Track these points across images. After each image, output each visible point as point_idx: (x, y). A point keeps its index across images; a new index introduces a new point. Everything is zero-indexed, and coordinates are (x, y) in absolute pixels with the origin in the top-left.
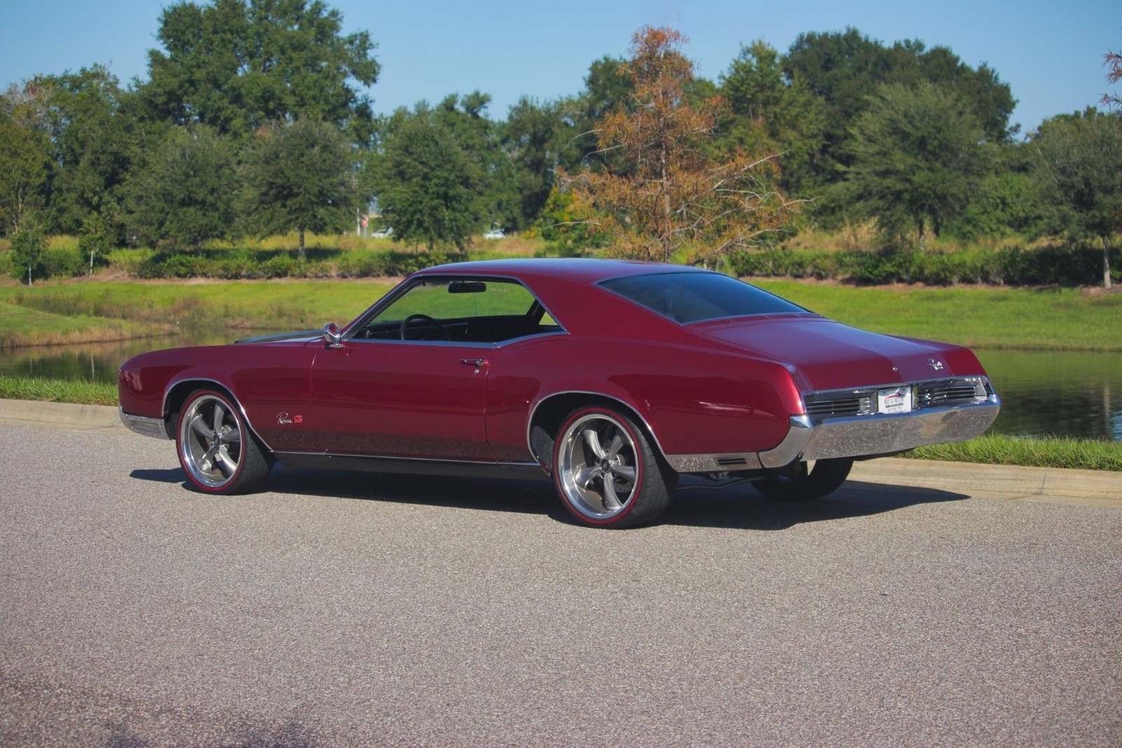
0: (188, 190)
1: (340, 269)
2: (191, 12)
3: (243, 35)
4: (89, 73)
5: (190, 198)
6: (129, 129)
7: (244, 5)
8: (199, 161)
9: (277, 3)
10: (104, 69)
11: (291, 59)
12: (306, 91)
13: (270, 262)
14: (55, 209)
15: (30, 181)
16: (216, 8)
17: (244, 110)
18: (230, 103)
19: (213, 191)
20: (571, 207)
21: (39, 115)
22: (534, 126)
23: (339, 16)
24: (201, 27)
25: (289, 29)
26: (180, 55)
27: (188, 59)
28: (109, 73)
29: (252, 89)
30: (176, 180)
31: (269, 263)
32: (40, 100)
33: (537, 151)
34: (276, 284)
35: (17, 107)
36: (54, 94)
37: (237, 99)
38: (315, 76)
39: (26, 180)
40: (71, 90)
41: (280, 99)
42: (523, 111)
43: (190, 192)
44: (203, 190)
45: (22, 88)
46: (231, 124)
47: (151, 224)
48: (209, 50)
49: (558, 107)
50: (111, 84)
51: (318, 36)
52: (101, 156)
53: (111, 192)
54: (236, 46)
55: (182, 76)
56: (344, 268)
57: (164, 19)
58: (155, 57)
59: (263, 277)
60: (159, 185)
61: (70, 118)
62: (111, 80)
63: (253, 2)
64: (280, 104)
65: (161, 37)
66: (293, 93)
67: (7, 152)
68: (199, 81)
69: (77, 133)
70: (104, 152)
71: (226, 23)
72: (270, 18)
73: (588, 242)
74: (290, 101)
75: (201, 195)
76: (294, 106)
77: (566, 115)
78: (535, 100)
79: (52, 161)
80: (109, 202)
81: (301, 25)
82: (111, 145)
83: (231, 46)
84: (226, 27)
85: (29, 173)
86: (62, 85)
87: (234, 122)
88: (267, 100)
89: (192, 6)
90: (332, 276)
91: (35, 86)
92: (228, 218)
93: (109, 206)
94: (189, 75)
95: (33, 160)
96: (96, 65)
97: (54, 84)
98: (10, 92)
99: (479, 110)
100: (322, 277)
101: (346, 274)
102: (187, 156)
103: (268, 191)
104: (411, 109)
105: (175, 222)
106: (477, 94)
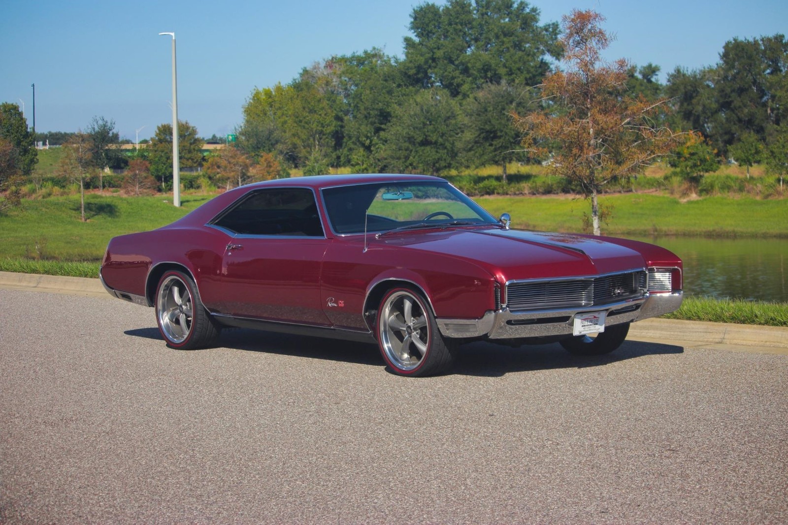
0: (425, 134)
1: (530, 188)
2: (432, 10)
3: (469, 26)
4: (369, 54)
5: (426, 140)
6: (390, 92)
7: (470, 5)
8: (433, 114)
9: (494, 3)
10: (380, 51)
11: (503, 43)
12: (513, 64)
13: (483, 184)
14: (346, 149)
15: (324, 130)
16: (450, 7)
17: (470, 78)
18: (461, 73)
19: (443, 135)
20: (689, 144)
21: (335, 83)
22: (685, 87)
23: (538, 12)
24: (440, 21)
25: (502, 21)
26: (426, 40)
27: (431, 43)
28: (383, 54)
29: (476, 63)
30: (417, 128)
31: (481, 185)
32: (335, 73)
33: (688, 105)
34: (486, 199)
35: (319, 79)
36: (345, 69)
37: (466, 71)
38: (520, 53)
39: (320, 129)
40: (358, 65)
41: (495, 70)
42: (678, 77)
43: (426, 136)
44: (435, 134)
45: (322, 65)
46: (461, 88)
47: (399, 158)
48: (446, 37)
49: (702, 74)
50: (385, 61)
51: (523, 26)
52: (371, 112)
53: (378, 137)
54: (465, 33)
55: (427, 55)
56: (533, 188)
57: (414, 15)
58: (407, 40)
59: (477, 195)
60: (405, 131)
61: (356, 85)
62: (385, 58)
63: (477, 3)
64: (495, 74)
65: (412, 28)
66: (505, 66)
67: (307, 110)
68: (439, 58)
69: (361, 96)
70: (373, 109)
71: (457, 18)
72: (489, 14)
73: (700, 168)
74: (502, 71)
75: (434, 137)
76: (505, 75)
77: (708, 79)
78: (686, 69)
79: (343, 115)
80: (377, 144)
81: (510, 18)
82: (378, 104)
83: (461, 34)
84: (458, 21)
85: (322, 124)
86: (351, 63)
87: (463, 87)
88: (486, 71)
89: (433, 5)
90: (526, 194)
91: (332, 63)
92: (454, 154)
93: (377, 146)
94: (432, 54)
95: (325, 115)
96: (374, 48)
97: (346, 62)
98: (315, 68)
99: (652, 77)
100: (518, 194)
101: (535, 192)
102: (424, 111)
103: (479, 135)
105: (417, 157)
106: (650, 66)
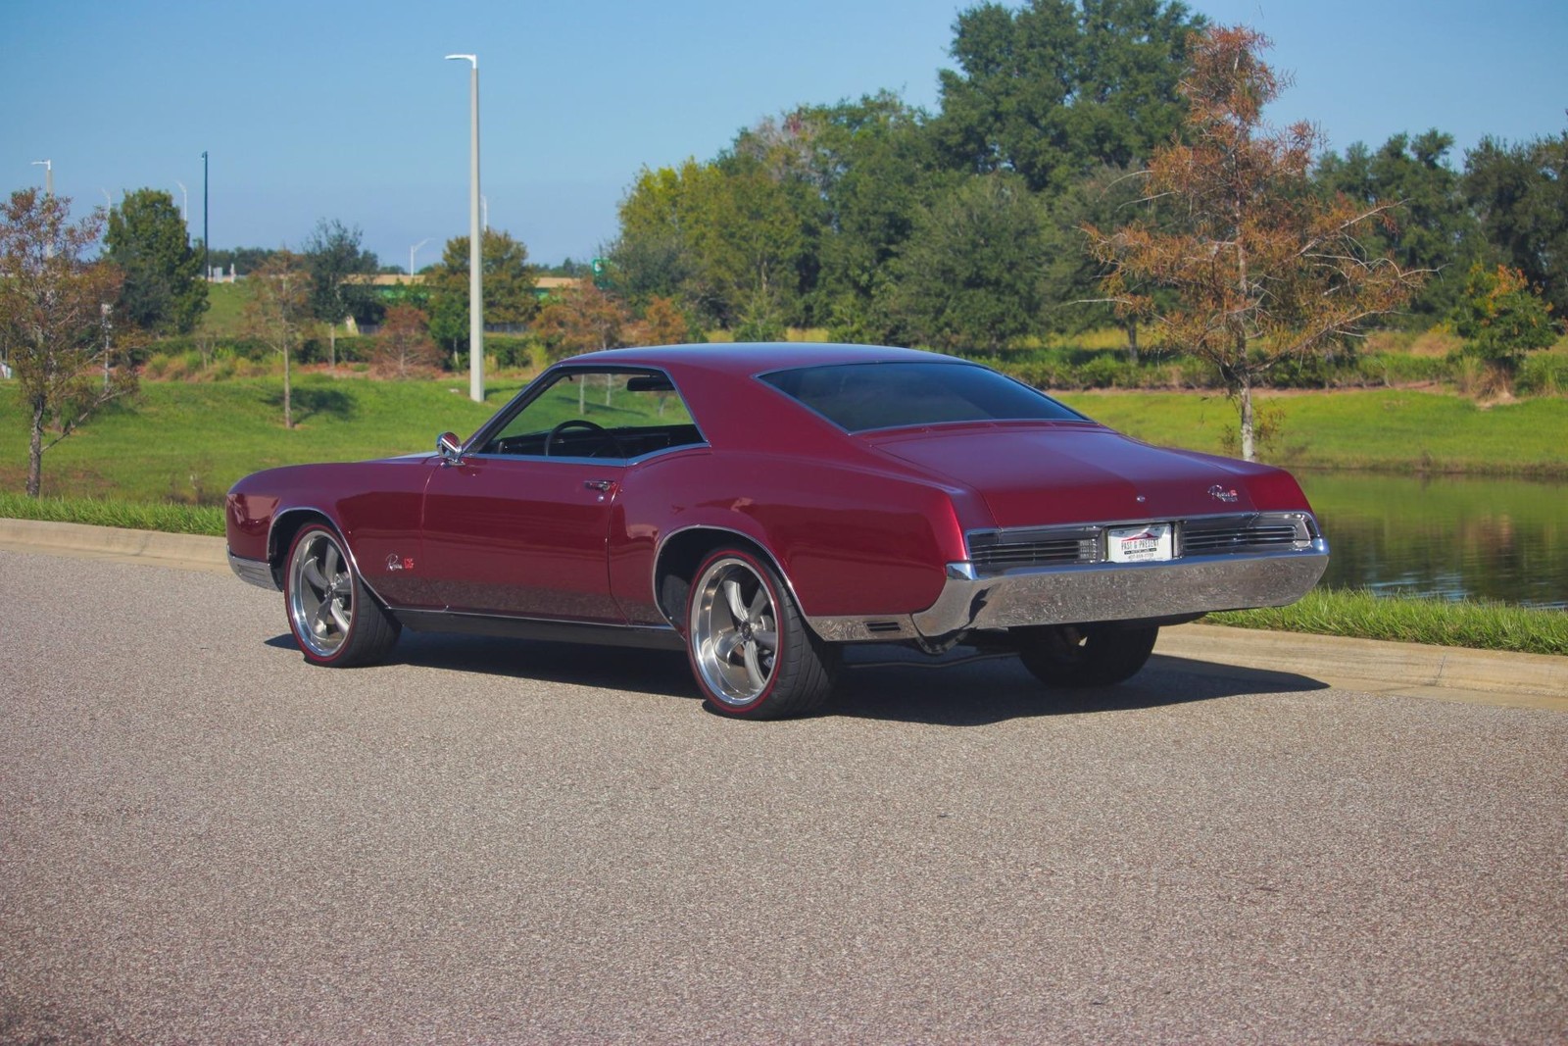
0: (975, 265)
1: (1184, 375)
2: (996, 17)
3: (1070, 50)
4: (872, 103)
5: (978, 275)
6: (910, 180)
7: (1072, 8)
8: (993, 225)
9: (1120, 5)
10: (895, 97)
11: (1136, 84)
12: (1156, 128)
13: (1089, 365)
14: (824, 292)
15: (779, 252)
16: (1032, 12)
17: (1070, 154)
18: (1051, 144)
19: (1012, 266)
20: (1496, 292)
21: (804, 160)
22: (1499, 178)
23: (1206, 24)
24: (1011, 38)
25: (1135, 42)
26: (984, 77)
27: (993, 82)
28: (901, 103)
29: (1082, 124)
30: (960, 252)
31: (1086, 368)
32: (803, 140)
33: (1504, 214)
34: (1094, 397)
35: (772, 151)
36: (823, 133)
37: (1061, 140)
38: (1169, 106)
39: (771, 250)
40: (849, 126)
41: (1120, 139)
42: (1486, 157)
43: (979, 269)
44: (996, 265)
45: (779, 123)
46: (1052, 174)
47: (925, 312)
48: (1022, 71)
49: (1533, 152)
50: (903, 117)
51: (1176, 51)
52: (872, 218)
53: (886, 268)
54: (1060, 65)
55: (985, 106)
56: (1189, 375)
57: (959, 27)
58: (946, 77)
59: (1078, 387)
60: (937, 258)
61: (847, 165)
62: (905, 112)
63: (1085, 2)
64: (1120, 147)
65: (956, 53)
66: (1139, 131)
67: (745, 211)
68: (1008, 114)
69: (855, 186)
70: (875, 213)
71: (1046, 33)
72: (1110, 27)
73: (1518, 340)
74: (1134, 141)
75: (993, 272)
76: (1140, 148)
77: (1546, 164)
78: (1502, 143)
79: (819, 224)
80: (882, 282)
81: (1152, 36)
82: (885, 202)
83: (1054, 65)
84: (1046, 39)
85: (775, 241)
86: (836, 120)
87: (1056, 171)
88: (1101, 141)
89: (998, 8)
90: (1173, 386)
91: (798, 120)
92: (1032, 307)
93: (883, 287)
94: (993, 104)
95: (782, 223)
96: (883, 92)
97: (826, 117)
98: (764, 129)
99: (1437, 157)
100: (1159, 388)
101: (1192, 384)
102: (975, 218)
103: (1084, 268)
104: (1342, 155)
105: (958, 310)
106: (1433, 134)
